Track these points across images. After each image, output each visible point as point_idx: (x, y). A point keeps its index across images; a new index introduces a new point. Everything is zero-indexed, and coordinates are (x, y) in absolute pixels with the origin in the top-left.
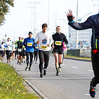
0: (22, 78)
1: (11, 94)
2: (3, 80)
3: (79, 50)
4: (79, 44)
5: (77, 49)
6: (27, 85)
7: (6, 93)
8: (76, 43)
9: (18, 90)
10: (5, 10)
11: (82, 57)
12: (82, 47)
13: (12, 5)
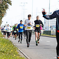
0: (16, 47)
1: (10, 57)
2: (5, 49)
3: (51, 31)
4: (50, 27)
5: (49, 30)
6: (20, 52)
7: (7, 57)
8: (49, 27)
9: (14, 55)
10: (7, 7)
11: (52, 35)
12: (52, 29)
13: (11, 4)
